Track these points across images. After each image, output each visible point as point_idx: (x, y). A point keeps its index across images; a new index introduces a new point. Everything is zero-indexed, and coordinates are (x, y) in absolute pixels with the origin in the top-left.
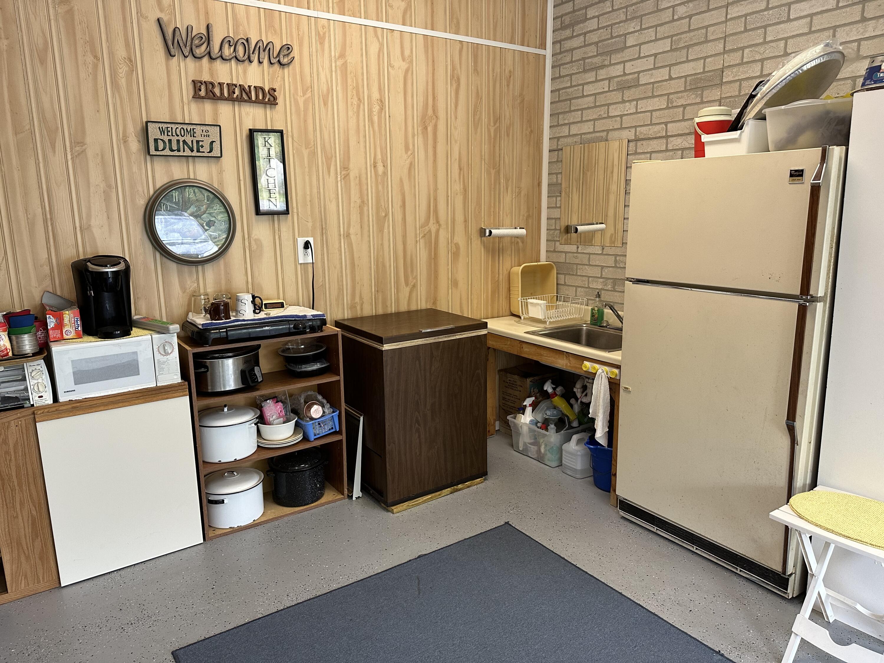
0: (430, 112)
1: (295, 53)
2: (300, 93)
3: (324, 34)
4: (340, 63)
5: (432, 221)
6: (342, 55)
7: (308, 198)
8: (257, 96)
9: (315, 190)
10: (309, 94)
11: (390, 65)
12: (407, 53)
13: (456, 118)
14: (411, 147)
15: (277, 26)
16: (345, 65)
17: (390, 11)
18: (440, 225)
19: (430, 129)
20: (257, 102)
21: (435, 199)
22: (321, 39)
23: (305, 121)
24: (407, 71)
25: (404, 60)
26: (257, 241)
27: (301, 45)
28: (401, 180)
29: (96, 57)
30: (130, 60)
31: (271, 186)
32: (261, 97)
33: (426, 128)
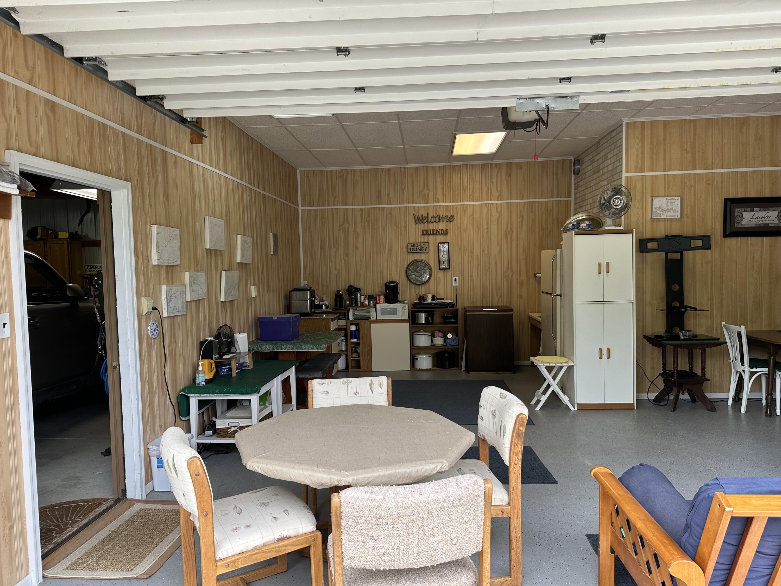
0: (509, 230)
1: (455, 217)
2: (456, 229)
3: (466, 209)
4: (471, 218)
5: (509, 271)
6: (473, 215)
7: (457, 264)
8: (441, 232)
9: (460, 261)
10: (459, 229)
11: (491, 215)
12: (499, 210)
13: (522, 231)
14: (500, 243)
15: (449, 210)
16: (473, 218)
17: (492, 197)
18: (513, 273)
19: (509, 236)
20: (441, 234)
21: (511, 262)
22: (465, 211)
23: (458, 238)
24: (499, 217)
25: (497, 213)
26: (439, 278)
27: (457, 214)
28: (495, 256)
29: (397, 227)
30: (405, 226)
31: (444, 260)
32: (443, 232)
33: (507, 236)
